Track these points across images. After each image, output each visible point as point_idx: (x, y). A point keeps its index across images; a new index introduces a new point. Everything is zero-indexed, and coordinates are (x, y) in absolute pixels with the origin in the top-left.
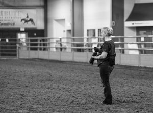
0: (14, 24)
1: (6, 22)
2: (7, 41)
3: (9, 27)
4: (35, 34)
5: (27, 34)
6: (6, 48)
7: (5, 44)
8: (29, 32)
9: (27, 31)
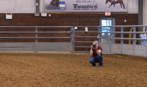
0: (96, 7)
1: (85, 4)
2: (86, 29)
3: (90, 10)
4: (125, 21)
5: (114, 20)
6: (84, 39)
7: (83, 35)
8: (117, 18)
9: (114, 16)
